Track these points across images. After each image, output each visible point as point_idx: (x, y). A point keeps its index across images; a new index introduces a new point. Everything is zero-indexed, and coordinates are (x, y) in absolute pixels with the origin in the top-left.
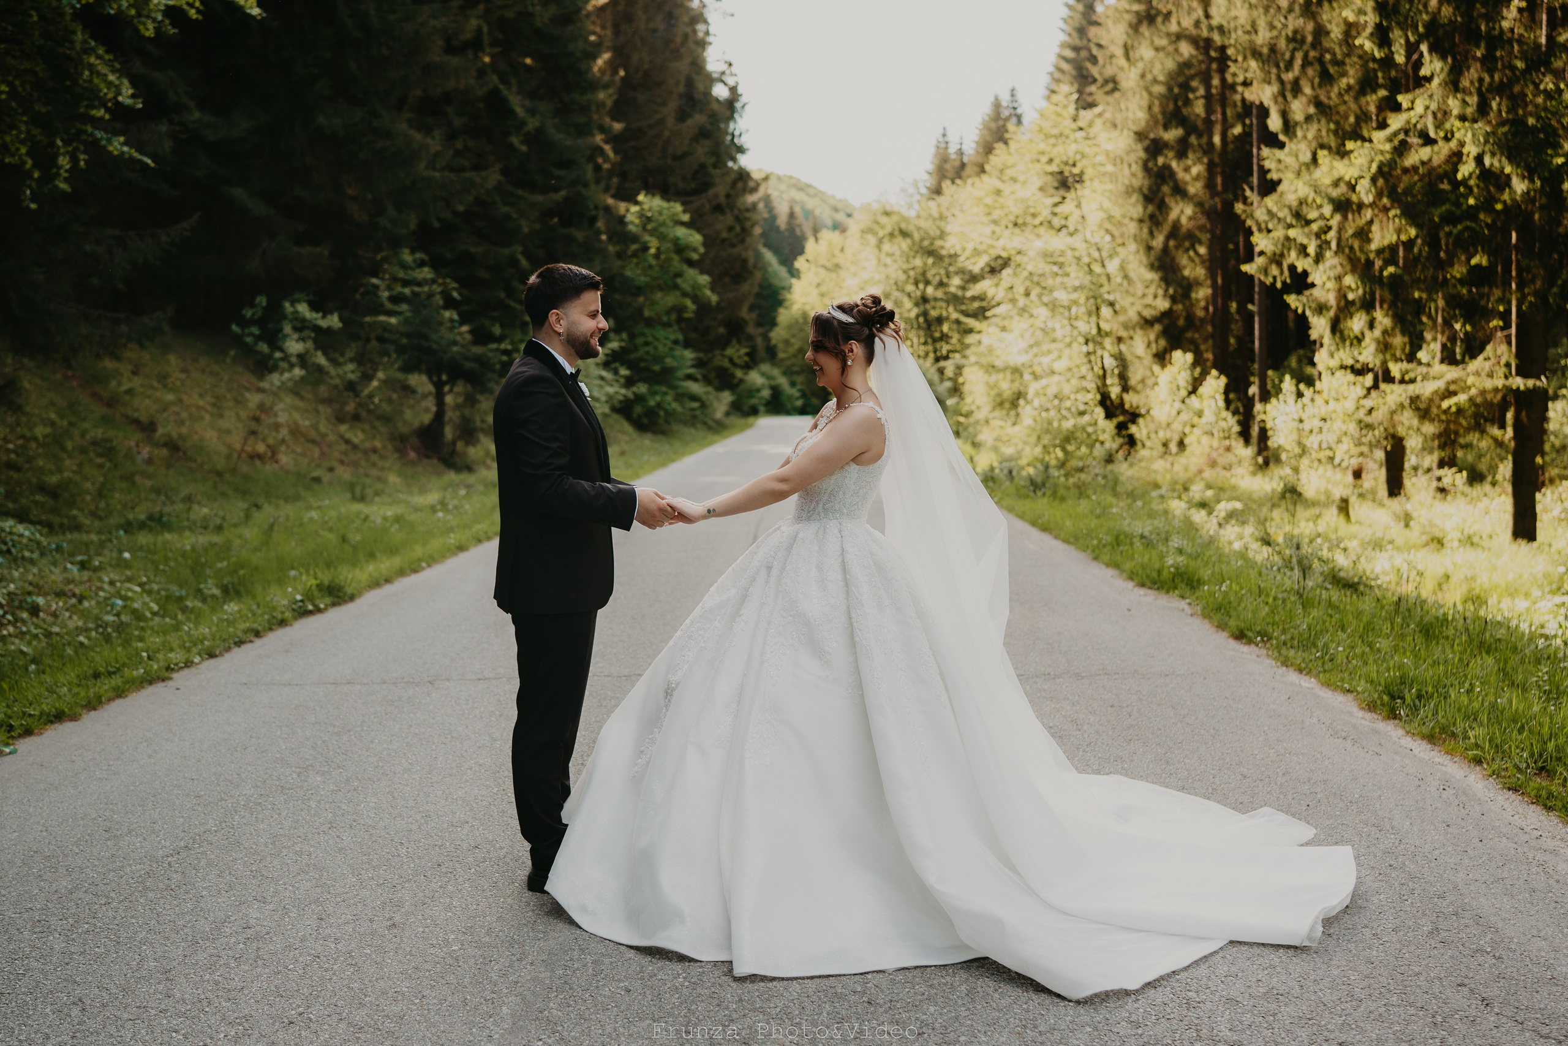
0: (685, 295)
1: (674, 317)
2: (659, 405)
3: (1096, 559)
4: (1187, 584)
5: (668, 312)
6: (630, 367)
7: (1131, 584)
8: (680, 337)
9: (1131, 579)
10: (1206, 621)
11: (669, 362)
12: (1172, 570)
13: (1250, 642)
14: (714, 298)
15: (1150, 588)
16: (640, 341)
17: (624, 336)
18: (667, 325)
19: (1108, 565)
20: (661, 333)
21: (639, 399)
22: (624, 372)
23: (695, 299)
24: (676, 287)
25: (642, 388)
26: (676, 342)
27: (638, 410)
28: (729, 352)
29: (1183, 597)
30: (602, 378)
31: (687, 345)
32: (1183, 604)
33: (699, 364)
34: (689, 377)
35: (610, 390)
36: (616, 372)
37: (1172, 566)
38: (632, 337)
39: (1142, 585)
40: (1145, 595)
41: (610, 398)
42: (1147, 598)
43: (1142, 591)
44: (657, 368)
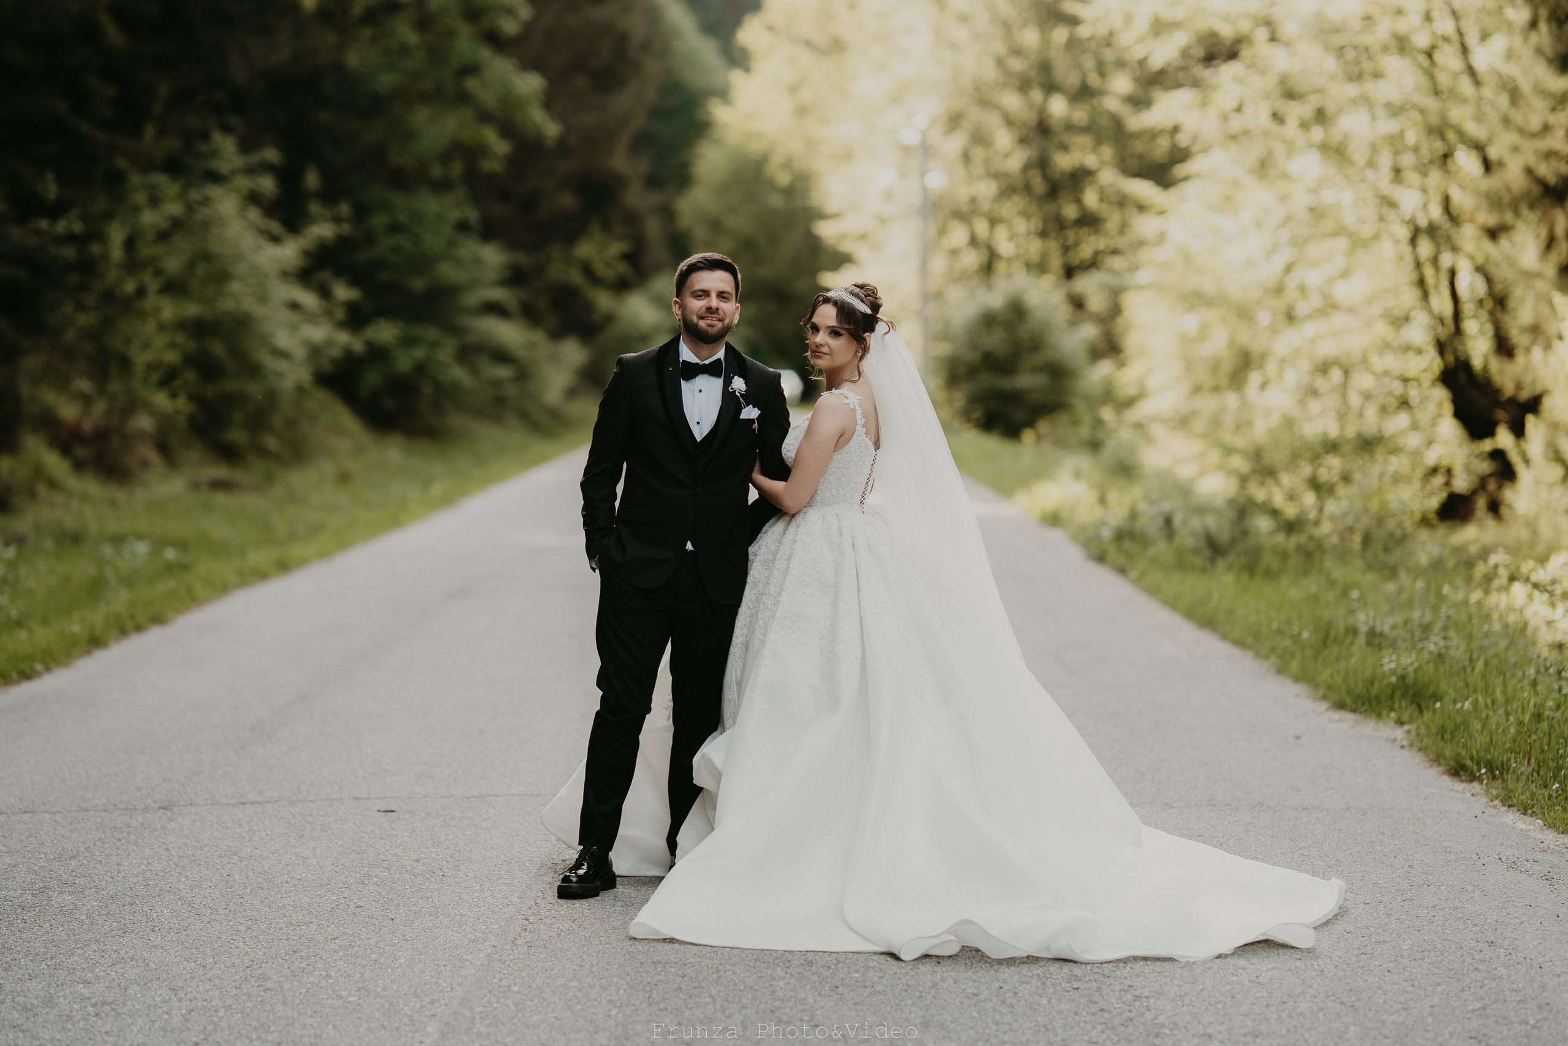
0: (485, 117)
1: (457, 169)
2: (421, 369)
3: (1280, 671)
4: (1413, 702)
5: (446, 157)
6: (356, 279)
7: (1323, 706)
8: (472, 215)
9: (1324, 698)
10: (1420, 754)
11: (447, 272)
12: (1394, 679)
13: (1473, 778)
14: (551, 129)
15: (1353, 711)
16: (379, 221)
17: (344, 209)
18: (442, 186)
19: (1296, 679)
20: (430, 204)
21: (377, 354)
22: (343, 292)
23: (507, 130)
24: (463, 98)
25: (385, 332)
26: (463, 227)
27: (373, 378)
28: (585, 249)
29: (1400, 723)
30: (294, 306)
31: (489, 232)
32: (1399, 733)
33: (515, 277)
34: (494, 309)
35: (318, 333)
36: (325, 293)
37: (1393, 672)
38: (361, 212)
39: (1340, 706)
40: (1340, 720)
41: (315, 351)
42: (1344, 723)
43: (1337, 715)
44: (418, 284)
